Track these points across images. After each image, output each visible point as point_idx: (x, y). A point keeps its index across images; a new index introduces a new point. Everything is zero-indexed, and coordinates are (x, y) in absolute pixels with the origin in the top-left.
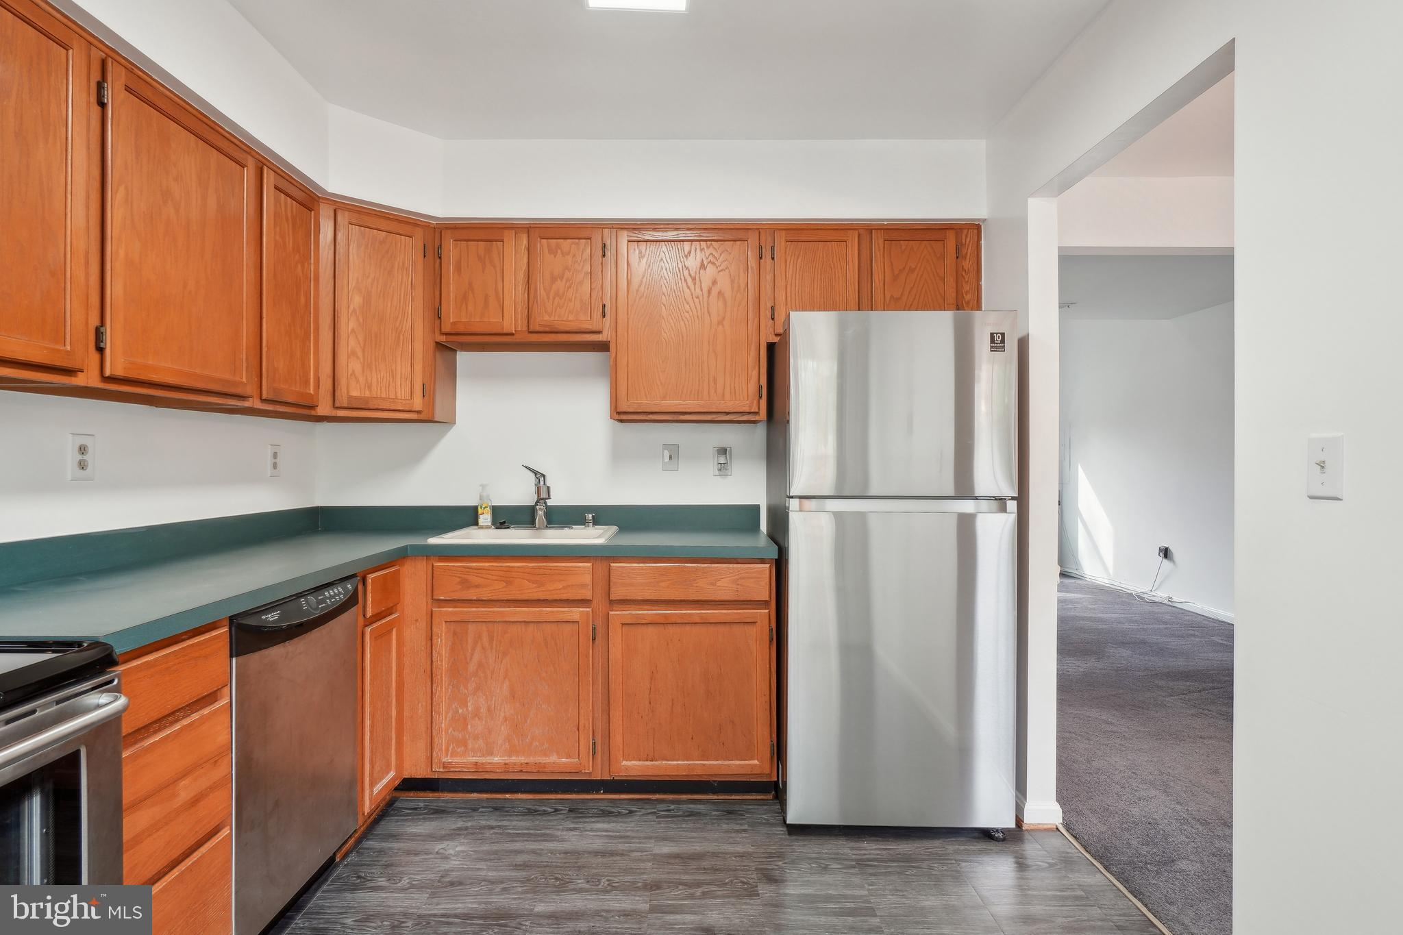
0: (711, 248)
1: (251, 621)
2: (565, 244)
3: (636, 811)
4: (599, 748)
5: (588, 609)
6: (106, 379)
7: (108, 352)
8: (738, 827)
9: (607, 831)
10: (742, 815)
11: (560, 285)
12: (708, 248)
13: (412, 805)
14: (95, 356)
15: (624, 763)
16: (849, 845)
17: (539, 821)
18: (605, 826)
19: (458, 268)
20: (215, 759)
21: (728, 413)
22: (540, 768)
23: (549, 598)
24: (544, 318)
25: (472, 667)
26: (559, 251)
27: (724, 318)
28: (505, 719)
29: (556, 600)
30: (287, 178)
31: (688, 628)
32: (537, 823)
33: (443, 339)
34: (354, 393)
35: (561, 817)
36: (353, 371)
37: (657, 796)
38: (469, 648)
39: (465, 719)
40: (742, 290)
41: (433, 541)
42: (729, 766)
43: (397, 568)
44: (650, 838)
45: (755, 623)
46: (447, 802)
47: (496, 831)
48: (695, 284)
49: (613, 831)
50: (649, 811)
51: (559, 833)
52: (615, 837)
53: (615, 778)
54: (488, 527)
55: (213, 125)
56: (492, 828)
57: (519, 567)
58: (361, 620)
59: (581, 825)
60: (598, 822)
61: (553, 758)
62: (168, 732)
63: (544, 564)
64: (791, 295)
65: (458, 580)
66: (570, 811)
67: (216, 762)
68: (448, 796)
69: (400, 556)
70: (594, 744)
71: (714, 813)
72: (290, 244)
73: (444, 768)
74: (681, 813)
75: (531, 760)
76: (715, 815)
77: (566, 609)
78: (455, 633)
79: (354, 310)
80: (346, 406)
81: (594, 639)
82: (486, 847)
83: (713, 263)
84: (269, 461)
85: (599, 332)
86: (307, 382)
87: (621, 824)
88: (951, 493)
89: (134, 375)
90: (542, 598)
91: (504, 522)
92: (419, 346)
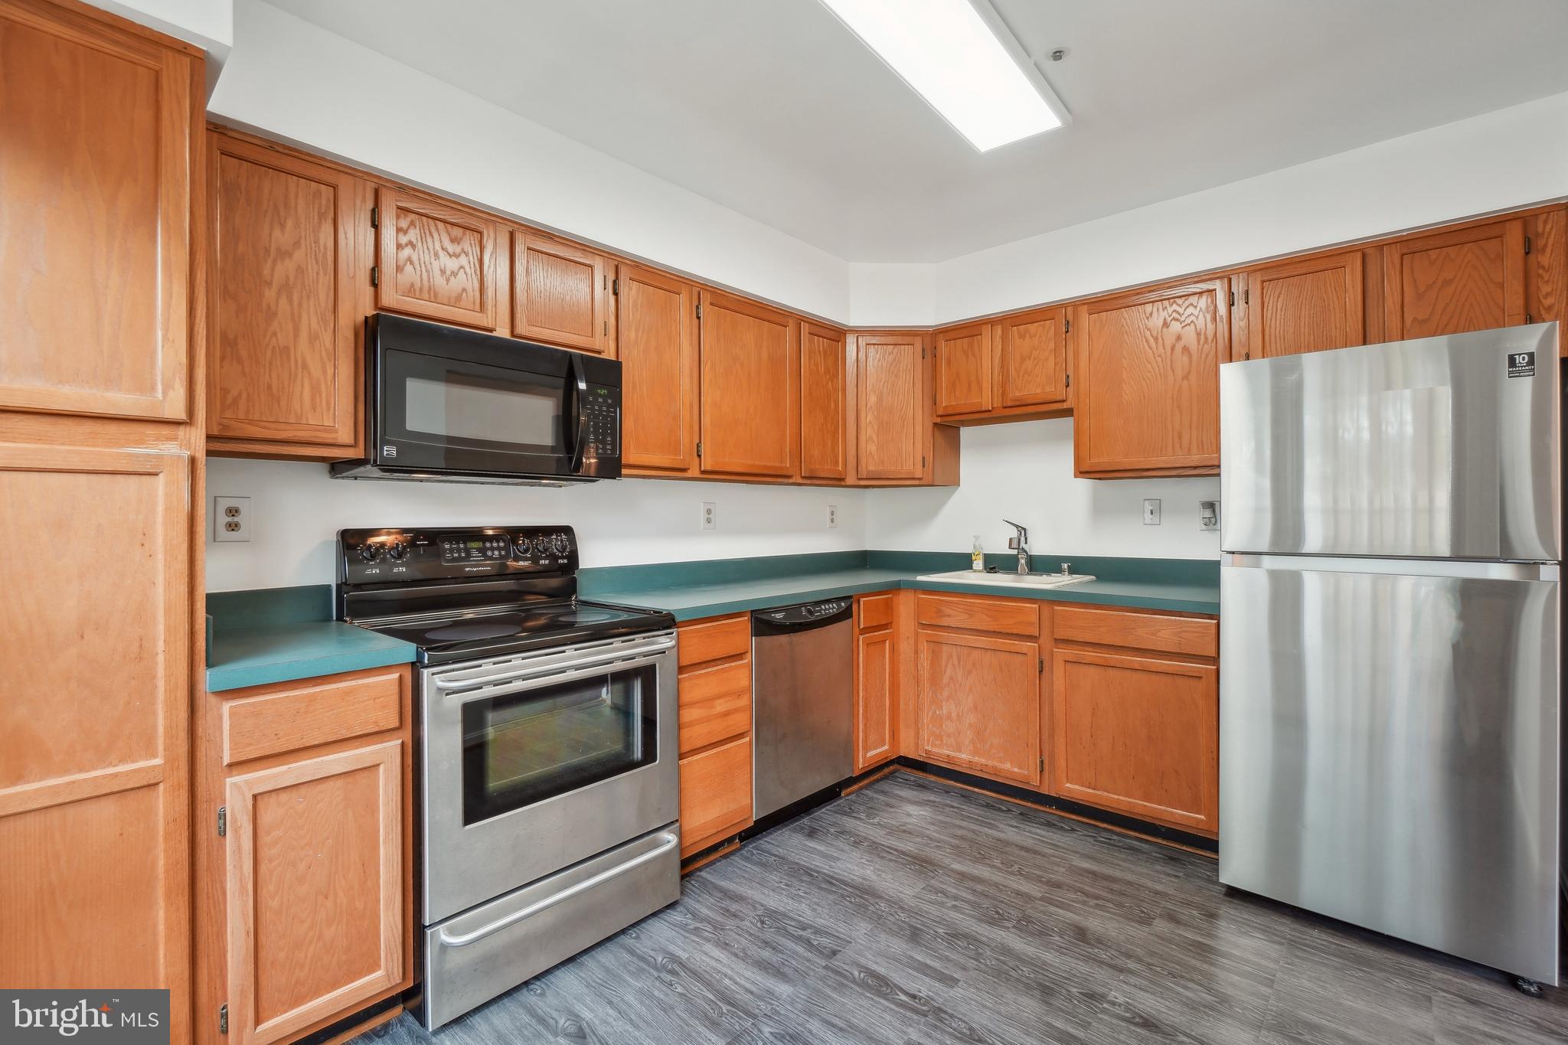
0: (1174, 305)
1: (764, 617)
2: (1033, 327)
3: (1078, 831)
4: (1046, 766)
5: (1035, 645)
6: (704, 472)
7: (702, 456)
8: (1171, 872)
9: (1042, 836)
10: (1184, 864)
11: (1029, 364)
12: (1171, 305)
13: (906, 777)
14: (697, 460)
15: (1068, 785)
16: (1291, 926)
17: (990, 813)
18: (1043, 833)
19: (949, 362)
20: (739, 694)
21: (1196, 468)
22: (997, 771)
23: (1003, 631)
24: (1016, 393)
25: (946, 680)
26: (1027, 335)
27: (1189, 373)
28: (970, 725)
29: (1008, 634)
30: (820, 324)
31: (1128, 673)
32: (988, 814)
33: (938, 420)
34: (871, 468)
35: (1011, 816)
36: (870, 451)
37: (1105, 825)
38: (944, 663)
39: (941, 719)
40: (1210, 342)
41: (921, 578)
42: (1172, 813)
43: (890, 596)
44: (1077, 853)
45: (1200, 677)
46: (931, 782)
47: (954, 810)
48: (1157, 343)
49: (1047, 838)
50: (1091, 834)
51: (1002, 826)
52: (1047, 843)
53: (1062, 797)
54: (980, 571)
55: (765, 307)
56: (953, 807)
57: (979, 603)
58: (856, 630)
59: (1023, 826)
60: (1039, 828)
61: (1007, 766)
62: (709, 670)
63: (999, 603)
64: (1270, 340)
65: (935, 609)
66: (1021, 814)
67: (740, 695)
68: (933, 778)
69: (895, 588)
70: (1042, 762)
71: (1154, 854)
72: (822, 370)
73: (926, 754)
74: (1120, 844)
75: (990, 763)
76: (1155, 856)
77: (1017, 642)
78: (933, 651)
79: (871, 407)
80: (865, 477)
81: (1041, 672)
82: (940, 818)
83: (1177, 320)
84: (828, 517)
85: (1064, 401)
86: (837, 462)
87: (1058, 836)
88: (1447, 553)
89: (717, 469)
90: (997, 630)
91: (994, 568)
92: (919, 429)
